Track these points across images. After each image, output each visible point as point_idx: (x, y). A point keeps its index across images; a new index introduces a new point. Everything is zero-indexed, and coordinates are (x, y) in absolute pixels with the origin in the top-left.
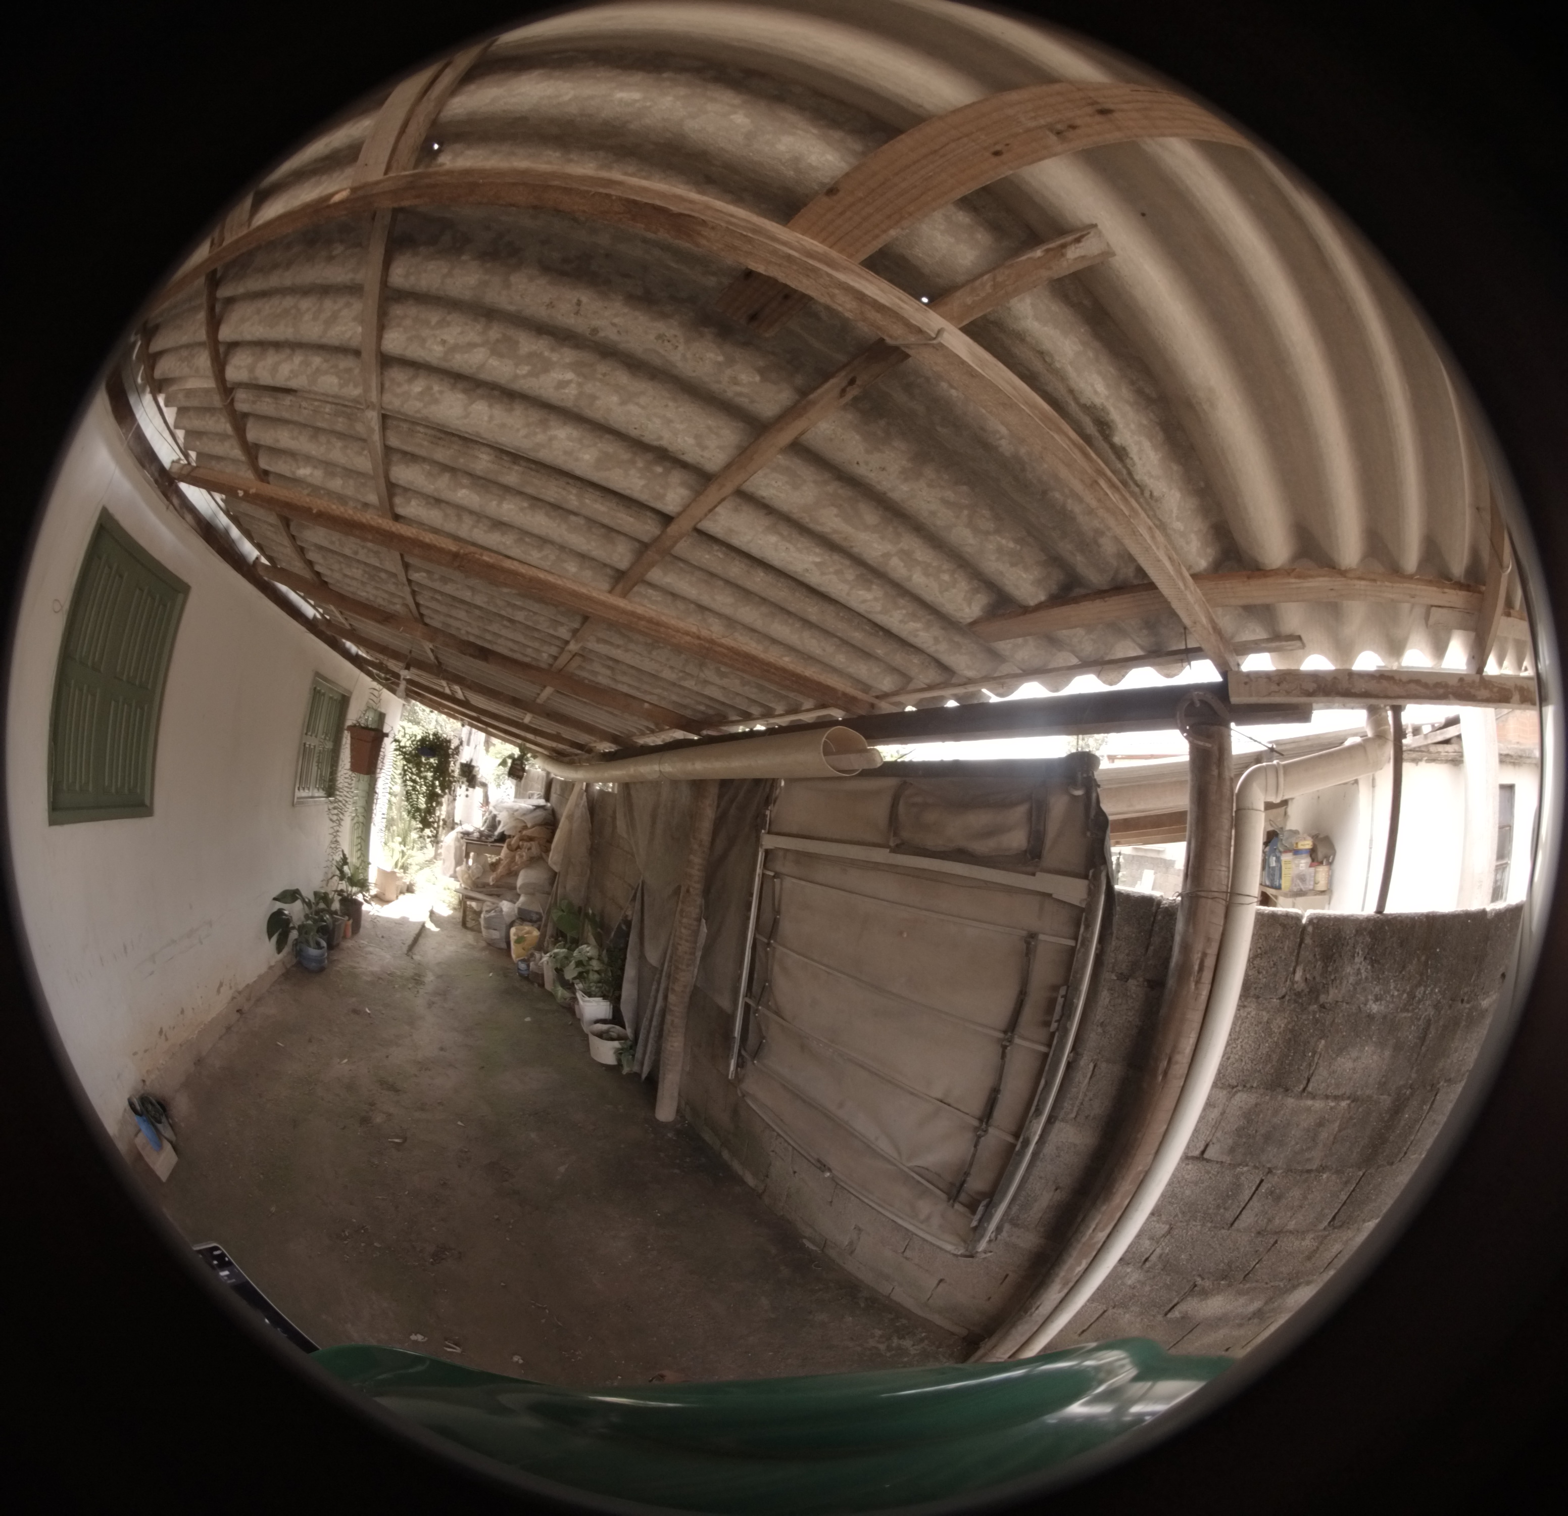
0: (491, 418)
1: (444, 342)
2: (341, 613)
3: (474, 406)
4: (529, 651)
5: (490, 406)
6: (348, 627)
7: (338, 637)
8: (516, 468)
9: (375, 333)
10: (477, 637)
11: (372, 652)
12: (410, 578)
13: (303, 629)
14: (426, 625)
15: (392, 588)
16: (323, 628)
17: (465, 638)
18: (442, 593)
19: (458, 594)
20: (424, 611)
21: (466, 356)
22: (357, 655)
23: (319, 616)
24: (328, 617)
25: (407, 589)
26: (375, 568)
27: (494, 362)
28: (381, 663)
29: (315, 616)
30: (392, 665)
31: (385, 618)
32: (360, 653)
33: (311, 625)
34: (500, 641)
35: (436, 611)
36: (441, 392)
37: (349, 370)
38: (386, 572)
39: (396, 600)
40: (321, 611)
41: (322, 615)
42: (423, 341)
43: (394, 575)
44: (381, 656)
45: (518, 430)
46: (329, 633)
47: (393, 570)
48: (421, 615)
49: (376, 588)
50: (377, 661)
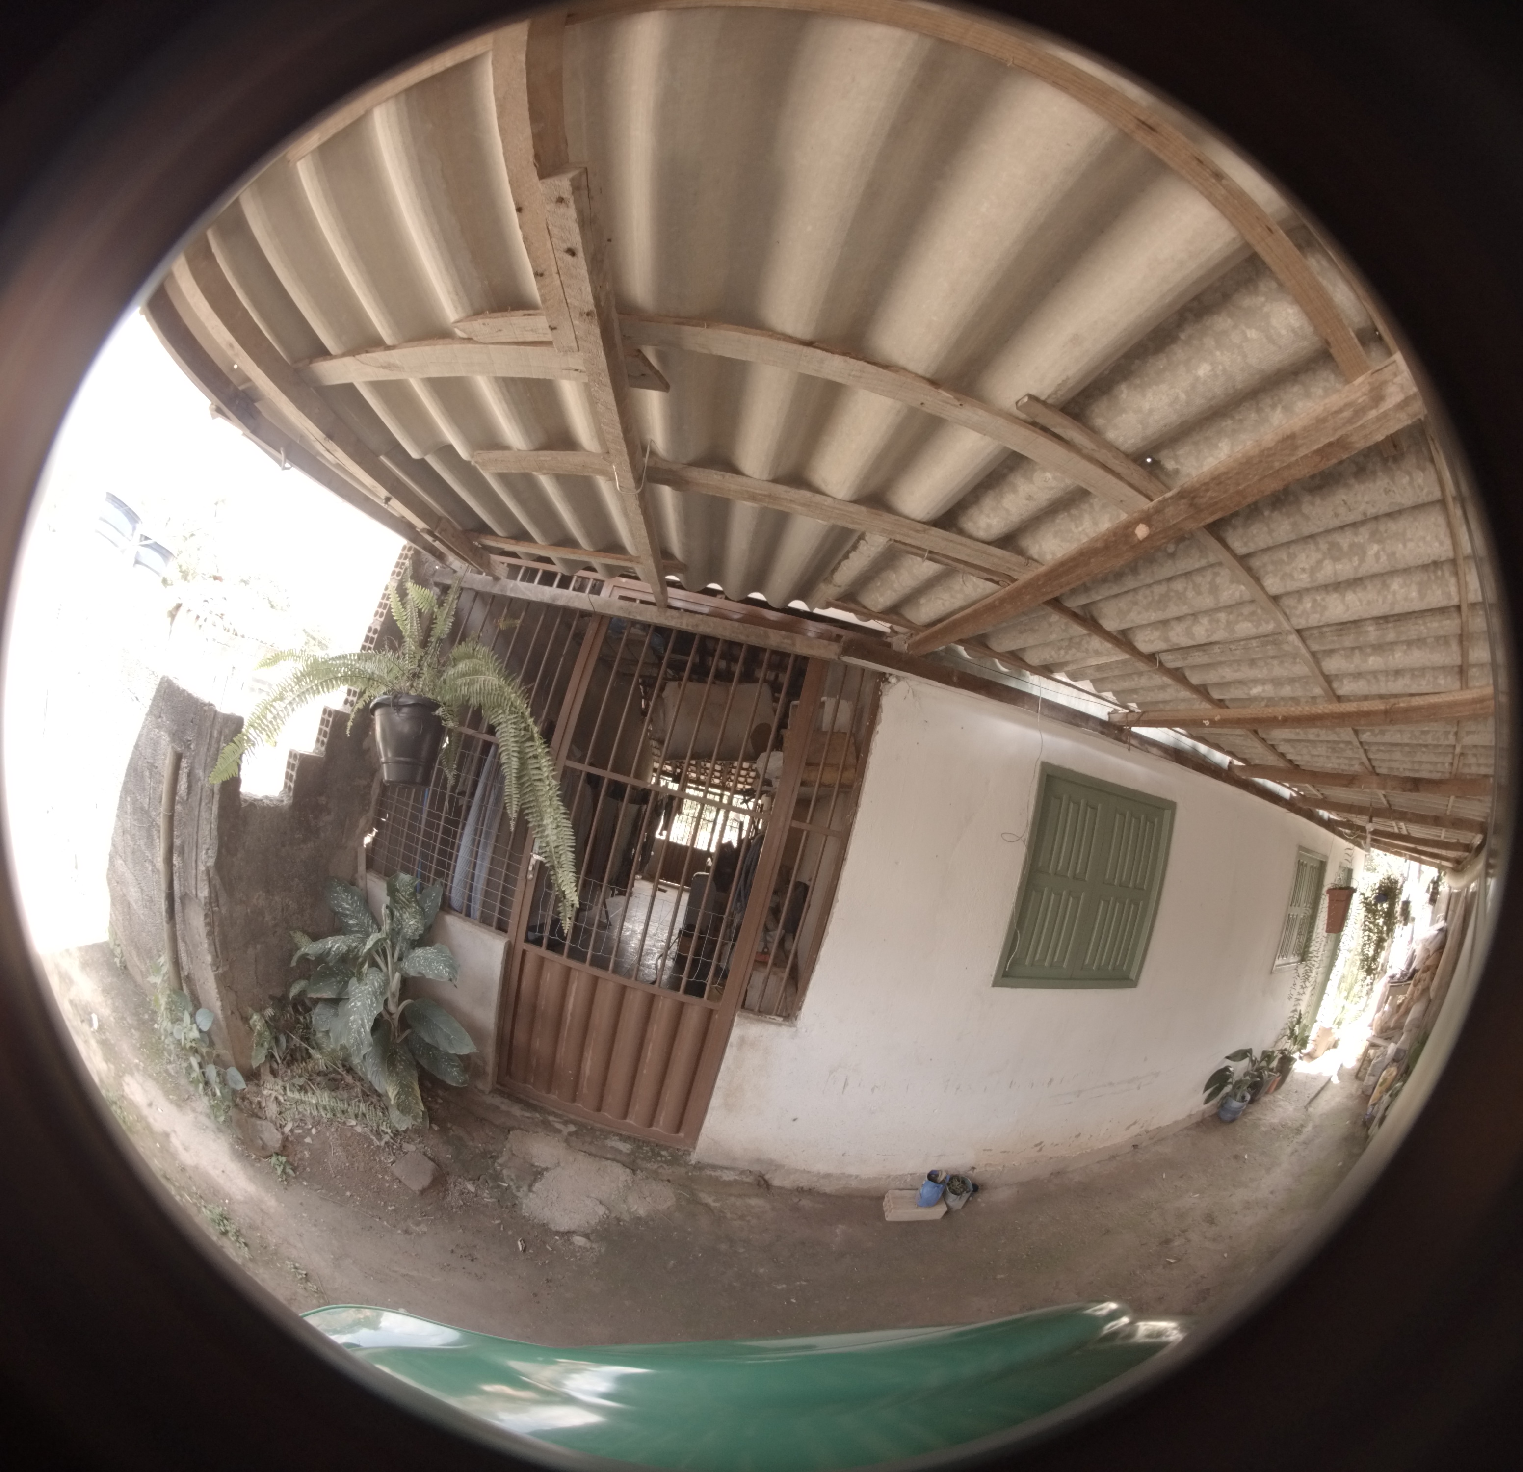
0: (1360, 600)
1: (1303, 570)
2: (1314, 786)
3: (1347, 598)
4: (1439, 766)
6: (1320, 797)
7: (1311, 808)
8: (1390, 625)
9: (1258, 588)
10: (1410, 770)
11: (1341, 814)
12: (1362, 740)
13: (1284, 810)
14: (1378, 774)
15: (1349, 753)
16: (1300, 805)
17: (1403, 775)
18: (1384, 744)
19: (1393, 740)
20: (1375, 764)
21: (1322, 572)
22: (1330, 820)
23: (1294, 795)
24: (1302, 793)
25: (1361, 751)
26: (1334, 742)
27: (1339, 567)
28: (1348, 821)
29: (1291, 795)
30: (1360, 820)
31: (1349, 780)
32: (1332, 817)
33: (1289, 805)
34: (1424, 767)
35: (1383, 760)
36: (1323, 599)
37: (1253, 613)
39: (1353, 762)
40: (1296, 789)
41: (1297, 793)
42: (1291, 576)
43: (1350, 743)
44: (1348, 815)
45: (1377, 601)
46: (1305, 807)
47: (1348, 739)
48: (1374, 767)
49: (1338, 758)
50: (1345, 820)
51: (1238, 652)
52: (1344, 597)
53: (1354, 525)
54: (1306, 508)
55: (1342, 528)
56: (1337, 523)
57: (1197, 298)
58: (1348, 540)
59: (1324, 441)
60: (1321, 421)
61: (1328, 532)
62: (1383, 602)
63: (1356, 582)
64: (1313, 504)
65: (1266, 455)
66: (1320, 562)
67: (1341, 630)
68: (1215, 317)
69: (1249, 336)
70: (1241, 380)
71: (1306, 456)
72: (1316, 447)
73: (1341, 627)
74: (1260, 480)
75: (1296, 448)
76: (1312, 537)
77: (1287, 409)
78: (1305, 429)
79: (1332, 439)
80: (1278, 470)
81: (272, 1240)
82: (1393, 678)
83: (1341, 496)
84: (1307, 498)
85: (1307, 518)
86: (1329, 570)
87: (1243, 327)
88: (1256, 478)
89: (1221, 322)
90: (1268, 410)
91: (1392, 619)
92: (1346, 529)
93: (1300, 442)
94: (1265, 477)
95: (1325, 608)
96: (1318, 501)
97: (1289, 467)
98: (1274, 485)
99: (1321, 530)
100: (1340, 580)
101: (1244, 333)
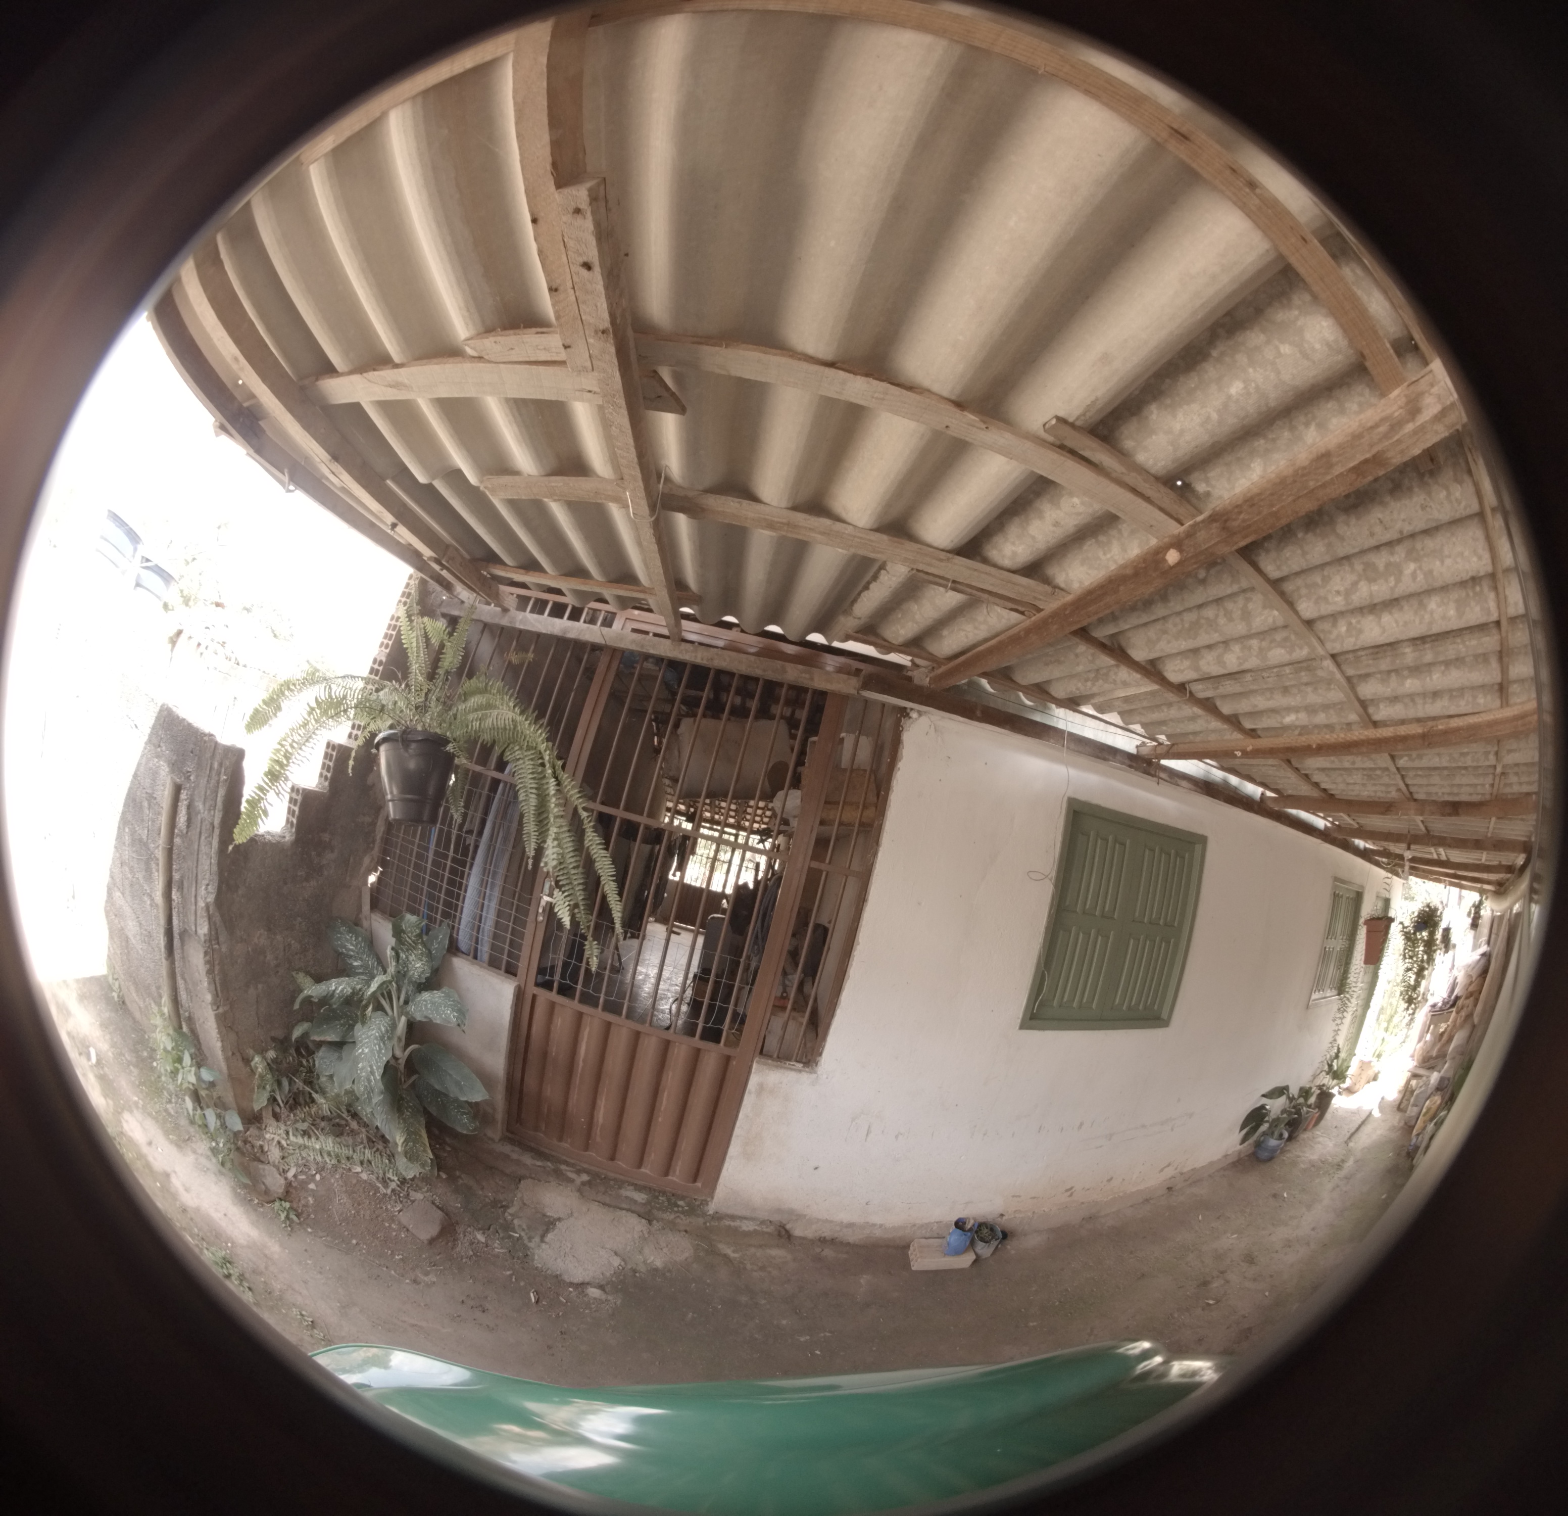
0: (1397, 622)
1: (1338, 592)
2: (1349, 815)
3: (1383, 620)
4: (1479, 788)
5: (1391, 613)
6: (1356, 826)
7: (1347, 838)
8: (1427, 646)
9: (1291, 612)
10: (1449, 794)
11: (1378, 842)
12: (1399, 766)
13: (1319, 841)
14: (1415, 800)
15: (1386, 780)
16: (1336, 835)
17: (1441, 799)
18: (1421, 769)
19: (1431, 764)
20: (1412, 789)
21: (1358, 594)
22: (1366, 849)
23: (1329, 825)
24: (1337, 823)
25: (1398, 777)
26: (1371, 769)
27: (1375, 588)
28: (1386, 850)
29: (1326, 826)
30: (1397, 848)
31: (1386, 807)
32: (1368, 846)
33: (1324, 835)
34: (1463, 790)
35: (1420, 786)
36: (1358, 622)
37: (1286, 639)
38: (1380, 768)
39: (1390, 789)
40: (1330, 819)
41: (1332, 823)
42: (1325, 599)
43: (1387, 769)
44: (1385, 844)
45: (1414, 621)
46: (1340, 837)
47: (1384, 765)
48: (1411, 793)
49: (1375, 785)
50: (1381, 849)
51: (1270, 680)
52: (1380, 618)
53: (1390, 544)
54: (1341, 529)
55: (1377, 548)
56: (1373, 542)
57: (1229, 314)
58: (1384, 560)
59: (1360, 458)
60: (1356, 437)
61: (1363, 552)
62: (1420, 623)
63: (1392, 603)
64: (1348, 525)
65: (1301, 474)
66: (1355, 584)
67: (1377, 653)
68: (1248, 332)
69: (1282, 351)
70: (1275, 399)
71: (1341, 474)
72: (1352, 465)
73: (1376, 650)
74: (1294, 501)
75: (1330, 466)
76: (1347, 558)
77: (1321, 426)
78: (1341, 447)
79: (1368, 456)
80: (1313, 490)
81: (277, 1286)
82: (1430, 701)
83: (1376, 514)
84: (1341, 518)
85: (1342, 539)
86: (1365, 592)
87: (1276, 342)
88: (1290, 499)
89: (1254, 338)
90: (1301, 428)
91: (1428, 639)
92: (1382, 548)
93: (1335, 460)
94: (1299, 497)
95: (1360, 631)
96: (1353, 521)
97: (1324, 486)
98: (1309, 506)
99: (1357, 550)
100: (1376, 601)
101: (1277, 348)
